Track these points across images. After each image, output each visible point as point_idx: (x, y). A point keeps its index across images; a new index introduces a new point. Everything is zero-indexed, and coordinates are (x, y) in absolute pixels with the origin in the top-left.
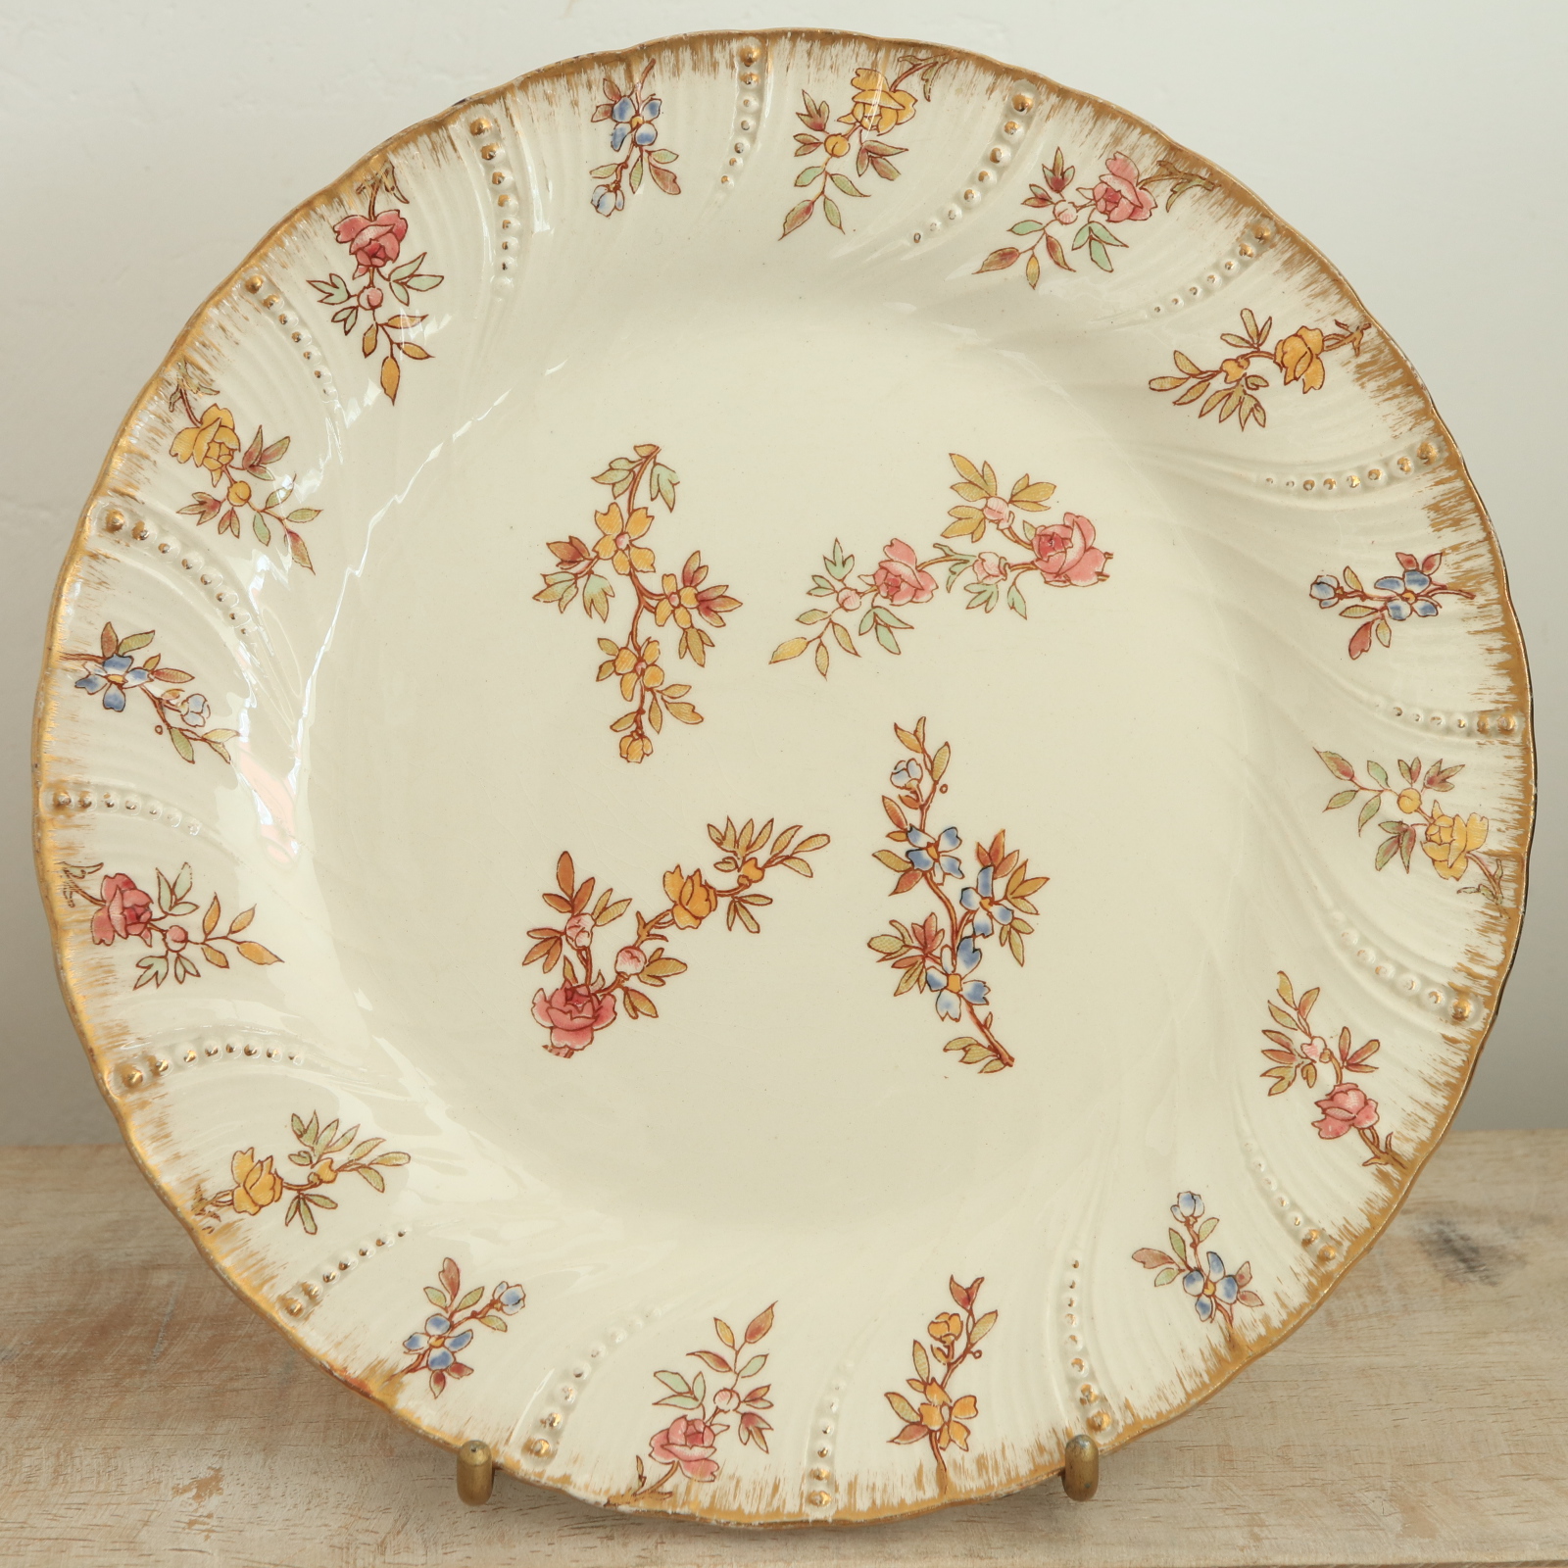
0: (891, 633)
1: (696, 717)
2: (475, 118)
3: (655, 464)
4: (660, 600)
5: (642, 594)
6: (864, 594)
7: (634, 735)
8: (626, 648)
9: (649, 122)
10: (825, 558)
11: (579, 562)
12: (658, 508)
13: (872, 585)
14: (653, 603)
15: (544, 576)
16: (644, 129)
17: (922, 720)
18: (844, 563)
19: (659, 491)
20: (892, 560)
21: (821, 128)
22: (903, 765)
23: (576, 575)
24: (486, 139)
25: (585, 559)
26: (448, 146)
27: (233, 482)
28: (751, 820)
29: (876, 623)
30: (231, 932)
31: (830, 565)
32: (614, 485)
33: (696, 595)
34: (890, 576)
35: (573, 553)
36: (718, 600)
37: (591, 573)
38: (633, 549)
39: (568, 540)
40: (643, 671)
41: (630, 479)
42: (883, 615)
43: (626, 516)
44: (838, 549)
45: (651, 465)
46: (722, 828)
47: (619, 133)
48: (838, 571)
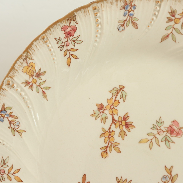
0: (169, 143)
1: (119, 151)
2: (94, 6)
3: (123, 90)
4: (117, 122)
5: (114, 120)
6: (164, 132)
7: (105, 152)
8: (107, 131)
9: (133, 11)
10: (157, 121)
11: (102, 109)
12: (121, 101)
13: (167, 130)
14: (115, 122)
15: (94, 111)
16: (132, 12)
17: (172, 167)
18: (161, 123)
19: (122, 97)
20: (173, 125)
21: (174, 16)
22: (165, 177)
23: (100, 112)
24: (96, 11)
25: (103, 109)
26: (88, 12)
27: (33, 79)
28: (127, 179)
29: (166, 140)
30: (14, 173)
31: (158, 123)
32: (113, 93)
33: (125, 123)
34: (172, 129)
35: (101, 107)
36: (130, 125)
37: (104, 112)
38: (114, 109)
39: (100, 104)
40: (110, 138)
41: (117, 93)
42: (168, 138)
43: (114, 101)
44: (160, 120)
45: (122, 90)
46: (120, 179)
47: (126, 13)
48: (159, 125)
